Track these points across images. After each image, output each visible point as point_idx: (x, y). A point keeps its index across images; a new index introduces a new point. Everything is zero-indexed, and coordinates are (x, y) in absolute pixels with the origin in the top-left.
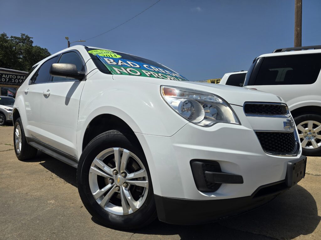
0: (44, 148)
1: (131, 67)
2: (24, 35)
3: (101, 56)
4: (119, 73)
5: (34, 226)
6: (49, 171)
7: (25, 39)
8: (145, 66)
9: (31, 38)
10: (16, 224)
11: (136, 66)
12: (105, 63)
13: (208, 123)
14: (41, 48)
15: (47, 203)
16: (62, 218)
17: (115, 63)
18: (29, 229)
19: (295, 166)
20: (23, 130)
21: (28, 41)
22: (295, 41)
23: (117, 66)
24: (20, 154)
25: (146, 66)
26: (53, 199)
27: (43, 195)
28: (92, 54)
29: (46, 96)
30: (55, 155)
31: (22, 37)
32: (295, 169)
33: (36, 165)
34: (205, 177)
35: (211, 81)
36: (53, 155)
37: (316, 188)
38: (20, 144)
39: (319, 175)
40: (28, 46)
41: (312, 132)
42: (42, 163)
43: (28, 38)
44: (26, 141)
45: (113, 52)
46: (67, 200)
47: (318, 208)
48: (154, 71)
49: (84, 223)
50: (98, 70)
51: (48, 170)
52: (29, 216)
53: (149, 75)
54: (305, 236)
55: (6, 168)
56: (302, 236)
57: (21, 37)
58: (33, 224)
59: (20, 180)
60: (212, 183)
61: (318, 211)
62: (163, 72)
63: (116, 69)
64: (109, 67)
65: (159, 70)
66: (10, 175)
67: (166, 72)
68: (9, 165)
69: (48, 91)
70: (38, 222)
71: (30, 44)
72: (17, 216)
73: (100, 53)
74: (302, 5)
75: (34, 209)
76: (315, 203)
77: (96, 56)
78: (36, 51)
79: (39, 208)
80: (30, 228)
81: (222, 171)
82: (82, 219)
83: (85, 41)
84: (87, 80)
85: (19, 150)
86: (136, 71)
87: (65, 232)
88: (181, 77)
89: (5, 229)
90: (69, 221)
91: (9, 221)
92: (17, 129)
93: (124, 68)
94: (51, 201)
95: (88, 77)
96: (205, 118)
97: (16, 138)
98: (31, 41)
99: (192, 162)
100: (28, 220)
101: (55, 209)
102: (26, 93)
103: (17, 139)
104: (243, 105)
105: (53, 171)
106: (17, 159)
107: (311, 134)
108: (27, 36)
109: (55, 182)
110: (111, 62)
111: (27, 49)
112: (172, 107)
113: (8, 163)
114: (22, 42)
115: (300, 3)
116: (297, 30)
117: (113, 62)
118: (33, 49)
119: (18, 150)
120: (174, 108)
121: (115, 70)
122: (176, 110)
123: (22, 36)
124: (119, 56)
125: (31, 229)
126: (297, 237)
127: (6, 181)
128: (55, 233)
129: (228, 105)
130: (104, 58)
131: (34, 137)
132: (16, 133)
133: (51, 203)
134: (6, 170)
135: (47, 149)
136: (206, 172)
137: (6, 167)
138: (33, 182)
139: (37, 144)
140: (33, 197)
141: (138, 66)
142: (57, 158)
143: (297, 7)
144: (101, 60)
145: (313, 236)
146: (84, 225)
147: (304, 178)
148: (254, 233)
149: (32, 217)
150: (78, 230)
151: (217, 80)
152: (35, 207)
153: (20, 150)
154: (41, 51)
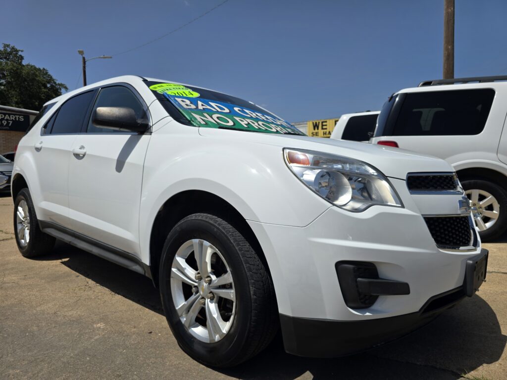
0: (74, 238)
1: (218, 112)
2: (8, 46)
3: (171, 95)
4: (203, 123)
5: (83, 366)
6: (80, 275)
7: (10, 54)
8: (236, 109)
9: (19, 50)
10: (54, 364)
11: (224, 110)
12: (179, 106)
13: (358, 205)
14: (37, 67)
15: (94, 328)
16: (125, 351)
17: (193, 107)
18: (76, 370)
19: (476, 265)
20: (34, 209)
21: (16, 55)
22: (444, 66)
23: (197, 110)
24: (26, 248)
25: (239, 110)
26: (101, 322)
27: (83, 314)
28: (156, 91)
29: (77, 156)
30: (95, 251)
31: (5, 50)
32: (476, 270)
33: (56, 266)
34: (357, 286)
35: (313, 123)
36: (91, 251)
37: (492, 292)
38: (27, 232)
39: (492, 272)
40: (15, 64)
41: (477, 207)
42: (65, 262)
43: (15, 51)
44: (37, 226)
45: (186, 87)
46: (124, 322)
47: (499, 322)
48: (251, 118)
49: (161, 358)
50: (171, 118)
51: (78, 274)
52: (71, 350)
53: (246, 124)
54: (490, 365)
55: (7, 272)
56: (485, 365)
57: (2, 49)
58: (82, 363)
59: (37, 291)
60: (366, 295)
61: (501, 328)
62: (263, 118)
63: (197, 117)
64: (187, 115)
65: (257, 115)
66: (17, 284)
67: (267, 119)
68: (10, 266)
69: (80, 148)
70: (88, 359)
71: (18, 60)
72: (51, 350)
73: (168, 90)
74: (454, 11)
75: (75, 338)
76: (495, 314)
77: (163, 95)
78: (28, 73)
79: (82, 337)
80: (78, 369)
81: (380, 276)
82: (157, 352)
83: (111, 58)
84: (152, 134)
85: (25, 241)
86: (227, 119)
87: (135, 373)
88: (288, 125)
89: (38, 373)
90: (138, 356)
91: (41, 359)
92: (22, 207)
93: (208, 115)
94: (99, 324)
95: (154, 129)
96: (353, 199)
97: (18, 222)
98: (20, 55)
99: (338, 265)
100: (71, 357)
101: (109, 338)
102: (38, 149)
103: (21, 223)
104: (405, 179)
105: (87, 275)
106: (21, 254)
107: (475, 210)
108: (13, 48)
109: (95, 293)
110: (187, 105)
111: (13, 70)
112: (305, 183)
113: (7, 264)
114: (6, 58)
115: (452, 9)
116: (447, 49)
117: (191, 104)
118: (23, 70)
119: (23, 241)
120: (307, 184)
121: (196, 119)
122: (311, 187)
123: (4, 47)
124: (196, 95)
125: (80, 371)
126: (479, 366)
127: (14, 293)
128: (120, 376)
129: (385, 178)
130: (176, 98)
131: (53, 220)
132: (18, 213)
133: (100, 328)
134: (9, 274)
135: (79, 241)
136: (359, 279)
137: (7, 269)
138: (60, 294)
139: (60, 232)
140: (66, 318)
141: (227, 110)
142: (100, 256)
143: (448, 13)
144: (173, 102)
145: (501, 364)
146: (163, 361)
147: (485, 281)
148: (418, 363)
149: (76, 352)
150: (154, 369)
151: (322, 122)
152: (75, 336)
153: (28, 241)
154: (37, 73)
